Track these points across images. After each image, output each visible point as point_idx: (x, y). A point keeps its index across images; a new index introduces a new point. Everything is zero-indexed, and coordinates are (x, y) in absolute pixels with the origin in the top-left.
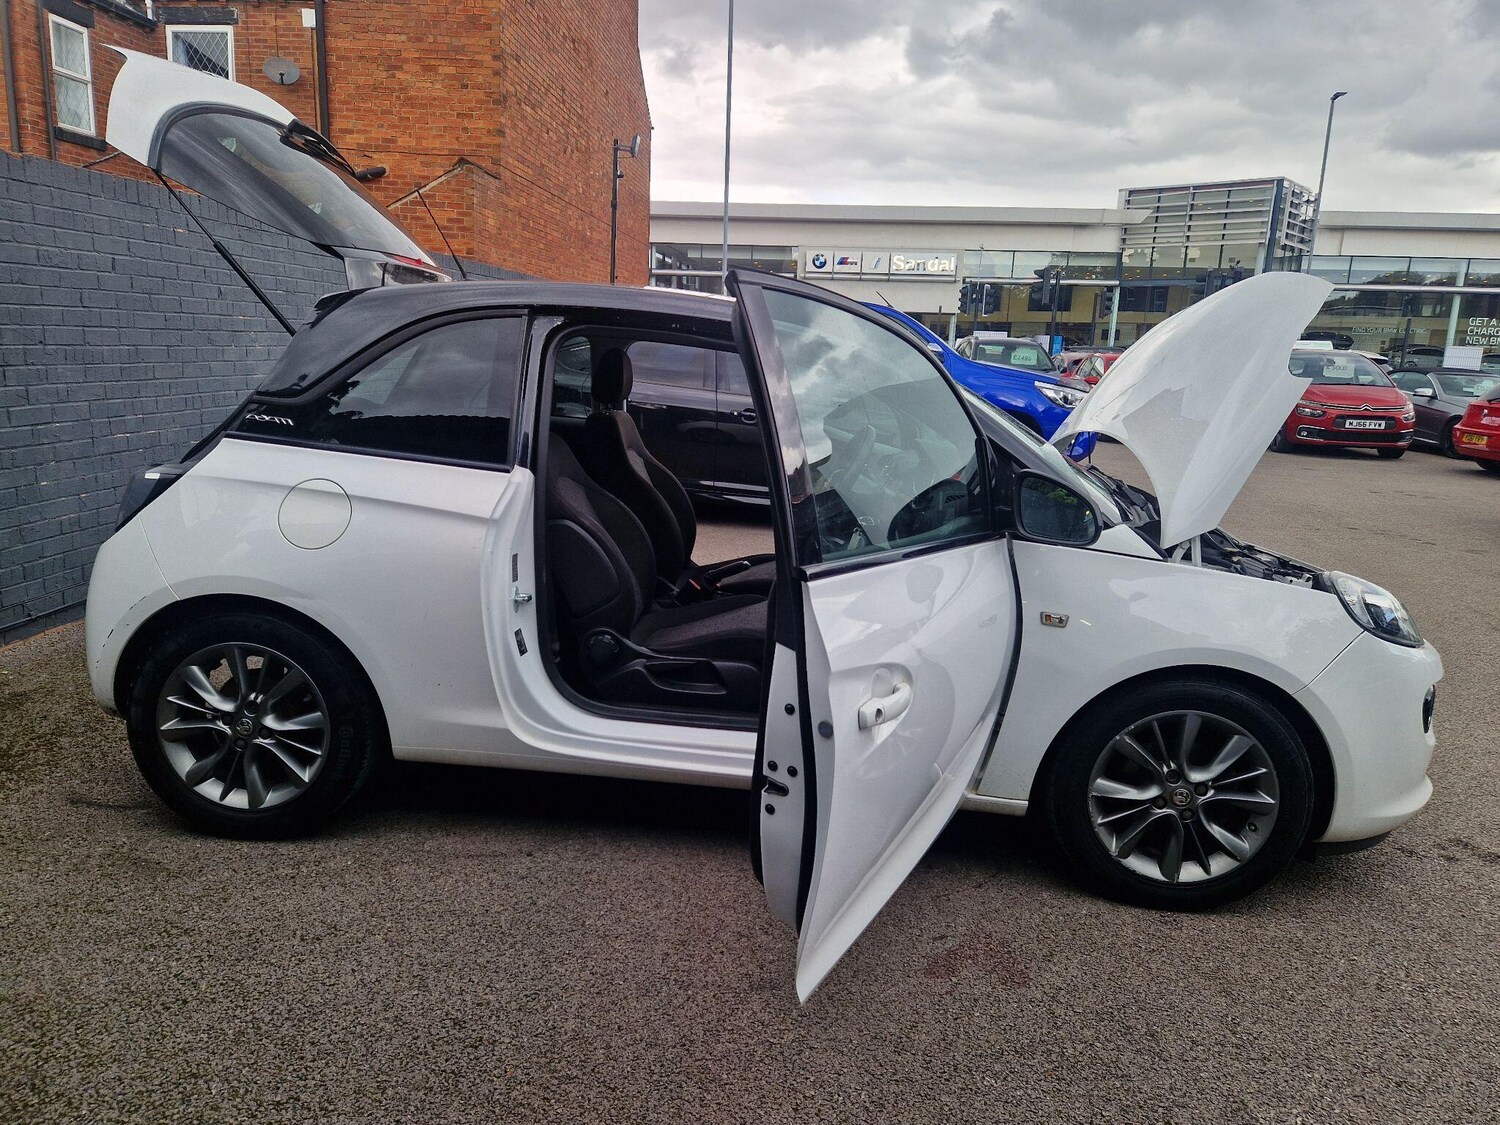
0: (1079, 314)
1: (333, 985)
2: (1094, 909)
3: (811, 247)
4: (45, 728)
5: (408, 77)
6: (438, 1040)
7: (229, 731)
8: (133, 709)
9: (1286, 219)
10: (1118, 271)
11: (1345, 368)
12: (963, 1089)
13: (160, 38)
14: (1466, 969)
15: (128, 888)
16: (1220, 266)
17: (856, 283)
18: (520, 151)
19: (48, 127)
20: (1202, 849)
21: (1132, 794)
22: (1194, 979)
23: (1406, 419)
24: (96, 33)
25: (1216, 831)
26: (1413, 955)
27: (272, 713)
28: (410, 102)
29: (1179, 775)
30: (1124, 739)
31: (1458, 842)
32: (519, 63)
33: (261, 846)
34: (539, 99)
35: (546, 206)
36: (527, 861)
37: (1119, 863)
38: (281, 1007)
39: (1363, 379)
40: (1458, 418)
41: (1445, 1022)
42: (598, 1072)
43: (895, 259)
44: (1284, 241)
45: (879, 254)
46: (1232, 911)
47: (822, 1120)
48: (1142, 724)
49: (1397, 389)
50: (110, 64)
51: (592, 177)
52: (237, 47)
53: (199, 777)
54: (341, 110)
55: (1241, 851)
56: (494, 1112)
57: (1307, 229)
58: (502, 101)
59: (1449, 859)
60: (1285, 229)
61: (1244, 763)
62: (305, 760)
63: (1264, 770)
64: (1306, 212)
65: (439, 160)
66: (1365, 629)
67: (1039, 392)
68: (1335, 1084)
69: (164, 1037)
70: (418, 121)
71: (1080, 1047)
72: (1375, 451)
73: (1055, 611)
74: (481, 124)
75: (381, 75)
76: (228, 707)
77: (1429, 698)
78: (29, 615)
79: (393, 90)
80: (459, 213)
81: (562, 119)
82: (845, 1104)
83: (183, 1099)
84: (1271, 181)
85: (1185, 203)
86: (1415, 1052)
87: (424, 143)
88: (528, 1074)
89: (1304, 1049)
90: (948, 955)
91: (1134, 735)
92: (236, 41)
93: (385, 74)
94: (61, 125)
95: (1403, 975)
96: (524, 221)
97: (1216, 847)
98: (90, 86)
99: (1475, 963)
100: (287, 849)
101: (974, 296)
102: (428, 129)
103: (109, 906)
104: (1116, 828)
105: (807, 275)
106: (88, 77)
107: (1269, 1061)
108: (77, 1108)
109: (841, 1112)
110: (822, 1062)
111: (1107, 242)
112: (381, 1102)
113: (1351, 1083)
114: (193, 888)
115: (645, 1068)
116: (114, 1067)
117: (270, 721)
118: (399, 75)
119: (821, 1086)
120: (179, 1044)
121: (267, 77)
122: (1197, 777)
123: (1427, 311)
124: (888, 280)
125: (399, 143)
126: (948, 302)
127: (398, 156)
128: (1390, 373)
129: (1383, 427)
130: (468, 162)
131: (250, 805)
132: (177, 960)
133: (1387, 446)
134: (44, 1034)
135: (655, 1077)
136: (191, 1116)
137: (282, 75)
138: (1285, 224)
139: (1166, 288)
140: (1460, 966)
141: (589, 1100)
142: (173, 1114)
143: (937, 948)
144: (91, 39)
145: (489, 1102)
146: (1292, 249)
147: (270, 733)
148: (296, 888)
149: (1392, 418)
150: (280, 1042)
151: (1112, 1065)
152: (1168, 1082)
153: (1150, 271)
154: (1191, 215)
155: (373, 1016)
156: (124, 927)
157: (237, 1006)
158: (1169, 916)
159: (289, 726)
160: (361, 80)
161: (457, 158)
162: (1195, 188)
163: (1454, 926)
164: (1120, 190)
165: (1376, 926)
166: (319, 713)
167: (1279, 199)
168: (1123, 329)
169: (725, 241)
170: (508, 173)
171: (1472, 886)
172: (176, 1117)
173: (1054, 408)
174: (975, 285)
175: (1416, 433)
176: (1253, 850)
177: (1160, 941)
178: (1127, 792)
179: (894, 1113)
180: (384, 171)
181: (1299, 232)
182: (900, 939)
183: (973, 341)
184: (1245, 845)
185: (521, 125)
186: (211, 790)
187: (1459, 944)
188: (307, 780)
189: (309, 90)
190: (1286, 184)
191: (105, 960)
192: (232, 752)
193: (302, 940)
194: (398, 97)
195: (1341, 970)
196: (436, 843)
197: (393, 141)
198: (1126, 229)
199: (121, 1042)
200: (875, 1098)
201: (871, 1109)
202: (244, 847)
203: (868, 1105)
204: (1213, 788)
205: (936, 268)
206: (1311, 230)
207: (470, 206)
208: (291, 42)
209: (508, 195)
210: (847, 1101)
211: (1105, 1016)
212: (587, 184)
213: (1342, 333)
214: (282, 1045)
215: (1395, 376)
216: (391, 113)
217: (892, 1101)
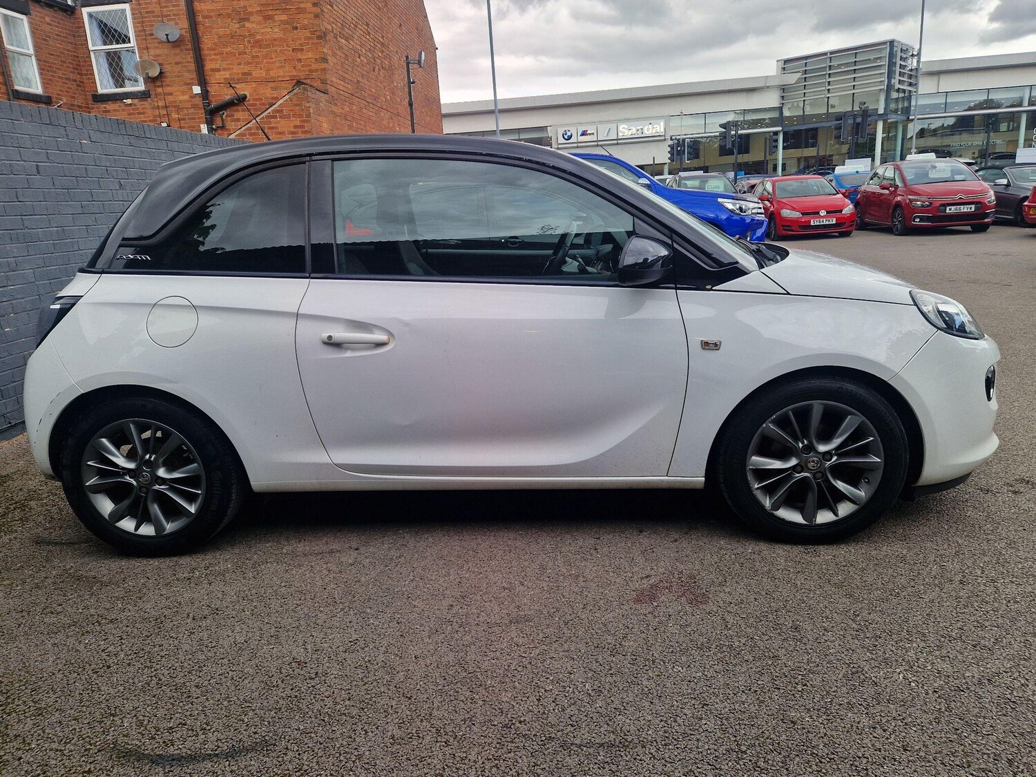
0: (755, 155)
1: (214, 647)
2: (757, 548)
3: (561, 125)
4: (21, 496)
5: (254, 25)
6: (286, 676)
7: (134, 483)
8: (64, 473)
9: (898, 69)
10: (780, 120)
11: (944, 170)
12: (658, 676)
13: (79, 18)
14: (1026, 565)
15: (73, 596)
16: (853, 109)
17: (595, 148)
18: (341, 73)
19: (8, 90)
20: (832, 499)
21: (777, 464)
22: (828, 587)
23: (989, 202)
24: (33, 19)
25: (840, 485)
26: (986, 559)
27: (164, 466)
28: (258, 44)
29: (810, 448)
30: (770, 426)
31: (1022, 480)
32: (332, 7)
33: (168, 560)
34: (350, 33)
35: (364, 111)
36: (354, 554)
37: (773, 515)
38: (177, 664)
39: (957, 177)
40: (1026, 198)
41: (1009, 602)
42: (399, 688)
43: (621, 128)
44: (897, 86)
45: (610, 126)
46: (856, 541)
47: (557, 705)
48: (781, 415)
49: (981, 182)
50: (45, 40)
51: (396, 87)
52: (134, 18)
53: (117, 516)
54: (210, 55)
55: (859, 497)
56: (324, 721)
57: (914, 75)
58: (322, 36)
59: (1015, 492)
60: (898, 77)
61: (857, 435)
62: (191, 498)
63: (872, 439)
64: (913, 63)
65: (283, 84)
66: (939, 329)
67: (721, 206)
68: (928, 649)
69: (94, 691)
70: (265, 57)
71: (743, 641)
72: (969, 228)
73: (711, 338)
74: (310, 55)
75: (235, 26)
76: (131, 466)
77: (990, 376)
78: (10, 423)
79: (245, 37)
80: (301, 121)
81: (369, 46)
82: (574, 692)
83: (104, 731)
84: (884, 43)
85: (825, 65)
86: (987, 624)
87: (272, 73)
88: (349, 693)
89: (905, 627)
90: (651, 588)
91: (776, 423)
92: (133, 14)
93: (238, 26)
94: (17, 87)
95: (979, 572)
96: (349, 123)
97: (841, 497)
98: (33, 57)
99: (1032, 560)
100: (185, 561)
101: (679, 149)
102: (273, 63)
103: (60, 609)
104: (769, 490)
105: (560, 146)
106: (31, 51)
107: (880, 638)
108: (29, 744)
109: (571, 698)
110: (559, 666)
111: (771, 100)
112: (243, 721)
113: (940, 648)
114: (119, 592)
115: (433, 682)
116: (57, 715)
117: (162, 472)
118: (247, 25)
119: (557, 682)
120: (103, 695)
121: (157, 38)
122: (822, 448)
123: (1003, 127)
124: (617, 144)
125: (254, 75)
126: (662, 155)
127: (254, 85)
128: (977, 171)
129: (973, 210)
130: (303, 83)
131: (156, 532)
132: (105, 640)
133: (977, 223)
134: (9, 696)
135: (440, 687)
136: (108, 742)
137: (167, 35)
138: (897, 73)
139: (816, 129)
140: (1021, 563)
141: (392, 707)
142: (96, 742)
143: (643, 584)
144: (31, 23)
145: (320, 714)
146: (904, 91)
147: (163, 481)
148: (190, 586)
149: (979, 203)
150: (174, 688)
151: (766, 650)
152: (806, 657)
153: (803, 118)
154: (830, 74)
155: (241, 665)
156: (68, 622)
157: (145, 667)
158: (811, 548)
159: (176, 475)
160: (221, 31)
161: (295, 81)
162: (832, 53)
163: (1017, 537)
164: (777, 61)
165: (960, 541)
166: (196, 464)
167: (892, 55)
168: (788, 163)
169: (497, 126)
170: (334, 89)
171: (1031, 509)
172: (98, 744)
173: (732, 216)
174: (678, 140)
175: (996, 212)
176: (867, 497)
177: (803, 565)
178: (773, 464)
179: (609, 696)
180: (246, 97)
181: (908, 78)
182: (618, 581)
183: (677, 179)
184: (861, 493)
185: (338, 52)
186: (127, 524)
187: (1021, 548)
188: (193, 512)
189: (187, 45)
190: (895, 44)
191: (54, 645)
192: (138, 498)
193: (194, 619)
194: (249, 42)
195: (934, 573)
196: (290, 548)
197: (249, 74)
198: (784, 89)
199: (63, 698)
200: (595, 687)
201: (592, 694)
202: (155, 562)
203: (590, 692)
204: (836, 455)
205: (650, 131)
206: (916, 76)
207: (309, 115)
208: (172, 10)
209: (336, 105)
210: (576, 691)
211: (762, 618)
212: (393, 93)
213: (944, 149)
214: (176, 689)
215: (981, 173)
216: (245, 53)
217: (607, 688)
